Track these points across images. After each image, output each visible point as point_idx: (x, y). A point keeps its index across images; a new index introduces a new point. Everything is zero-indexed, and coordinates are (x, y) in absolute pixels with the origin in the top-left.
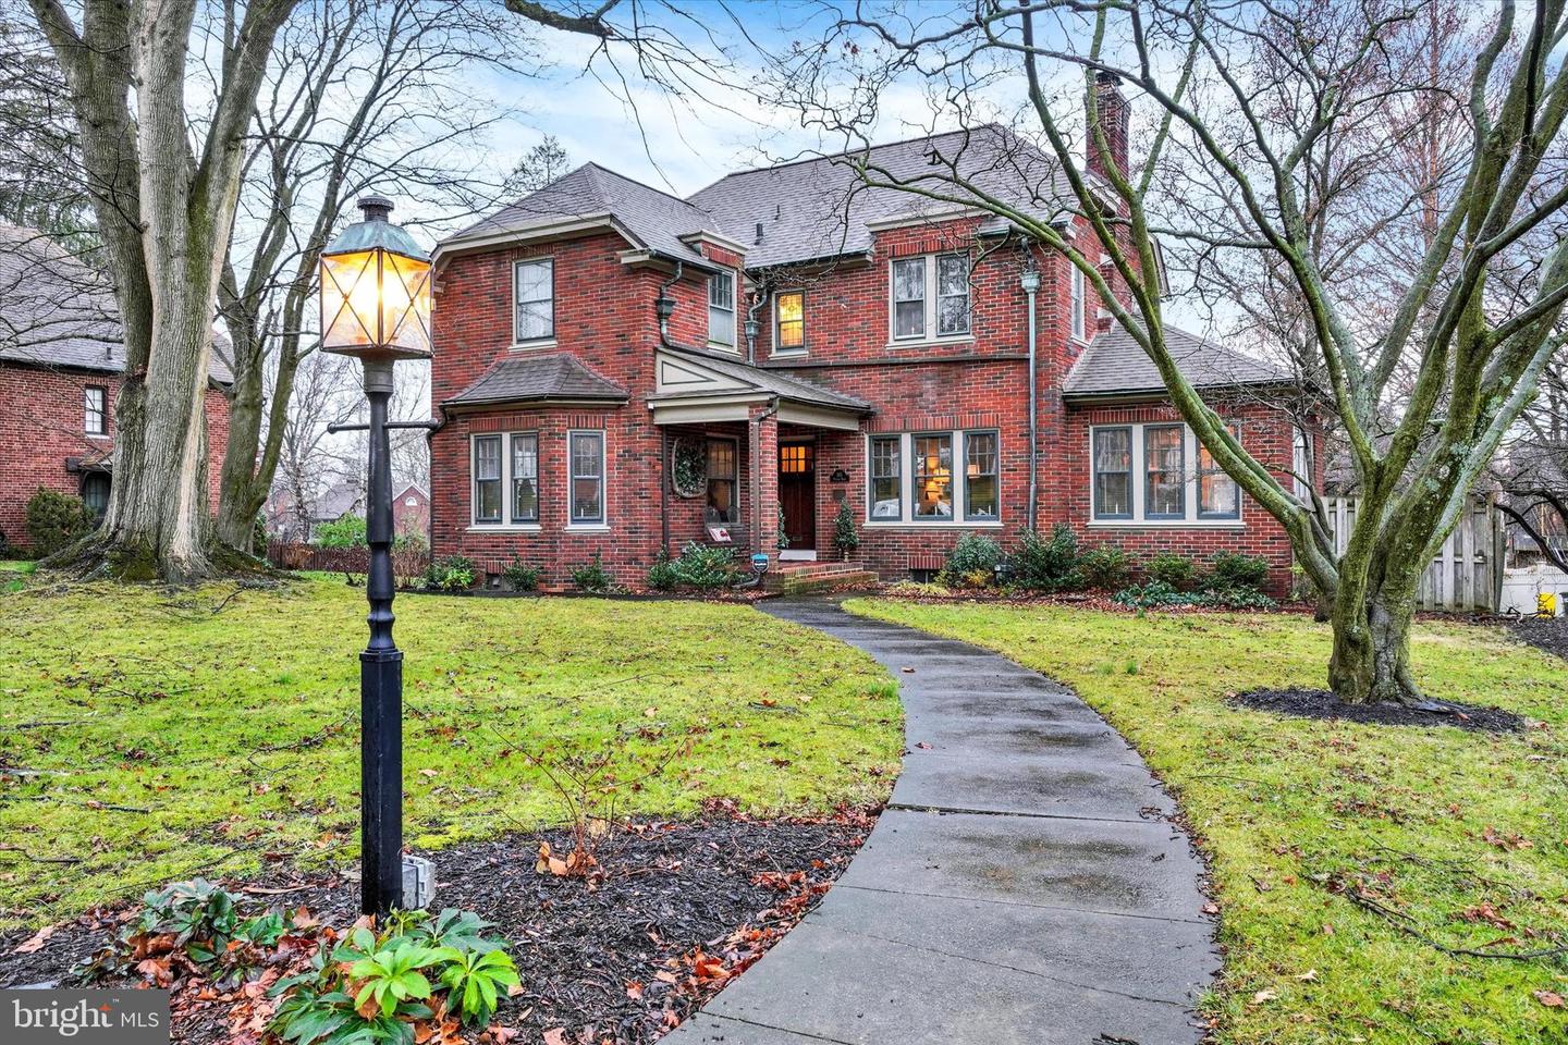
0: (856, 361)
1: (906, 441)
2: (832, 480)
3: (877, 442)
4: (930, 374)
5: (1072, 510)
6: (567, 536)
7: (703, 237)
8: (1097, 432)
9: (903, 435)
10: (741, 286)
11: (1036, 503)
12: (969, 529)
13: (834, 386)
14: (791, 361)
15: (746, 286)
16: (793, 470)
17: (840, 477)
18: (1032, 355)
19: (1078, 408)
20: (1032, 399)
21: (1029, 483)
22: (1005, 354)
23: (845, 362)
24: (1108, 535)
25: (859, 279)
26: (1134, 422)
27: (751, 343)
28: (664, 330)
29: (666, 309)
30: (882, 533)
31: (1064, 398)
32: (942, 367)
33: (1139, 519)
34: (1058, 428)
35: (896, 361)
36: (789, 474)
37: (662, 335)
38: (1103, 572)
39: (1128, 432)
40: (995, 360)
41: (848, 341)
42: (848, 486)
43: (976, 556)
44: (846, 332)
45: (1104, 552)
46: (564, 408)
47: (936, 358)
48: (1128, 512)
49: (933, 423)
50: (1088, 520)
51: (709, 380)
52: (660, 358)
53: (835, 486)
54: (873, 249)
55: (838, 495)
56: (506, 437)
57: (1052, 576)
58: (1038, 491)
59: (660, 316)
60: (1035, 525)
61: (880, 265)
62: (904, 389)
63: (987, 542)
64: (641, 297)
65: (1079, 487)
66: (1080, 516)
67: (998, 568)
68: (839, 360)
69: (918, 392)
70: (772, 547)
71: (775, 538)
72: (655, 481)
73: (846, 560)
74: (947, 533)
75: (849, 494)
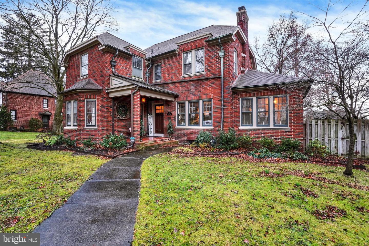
0: (173, 81)
1: (187, 103)
2: (167, 115)
3: (179, 104)
4: (193, 84)
5: (234, 123)
6: (85, 130)
7: (130, 47)
8: (242, 100)
9: (186, 102)
10: (144, 63)
11: (223, 121)
12: (204, 129)
13: (168, 89)
14: (158, 82)
15: (146, 63)
17: (169, 114)
18: (222, 76)
19: (236, 92)
20: (222, 89)
21: (221, 115)
22: (214, 77)
23: (171, 82)
24: (245, 131)
25: (175, 59)
26: (253, 96)
27: (148, 78)
28: (113, 70)
29: (113, 63)
30: (180, 129)
31: (232, 89)
32: (196, 82)
33: (255, 126)
34: (230, 98)
35: (184, 81)
36: (158, 113)
37: (112, 71)
38: (244, 143)
39: (251, 100)
40: (211, 78)
41: (172, 76)
42: (171, 116)
43: (204, 138)
44: (171, 74)
45: (245, 137)
46: (84, 93)
47: (195, 79)
48: (251, 124)
49: (194, 98)
50: (239, 126)
51: (122, 83)
52: (111, 78)
53: (168, 116)
54: (178, 50)
55: (169, 119)
56: (72, 102)
57: (228, 144)
58: (224, 117)
59: (112, 66)
60: (223, 128)
61: (180, 55)
62: (186, 88)
63: (208, 133)
64: (106, 60)
65: (237, 117)
66: (237, 125)
67: (211, 141)
68: (169, 82)
69: (190, 89)
70: (138, 135)
71: (139, 132)
72: (109, 114)
73: (170, 137)
74: (197, 130)
75: (172, 118)
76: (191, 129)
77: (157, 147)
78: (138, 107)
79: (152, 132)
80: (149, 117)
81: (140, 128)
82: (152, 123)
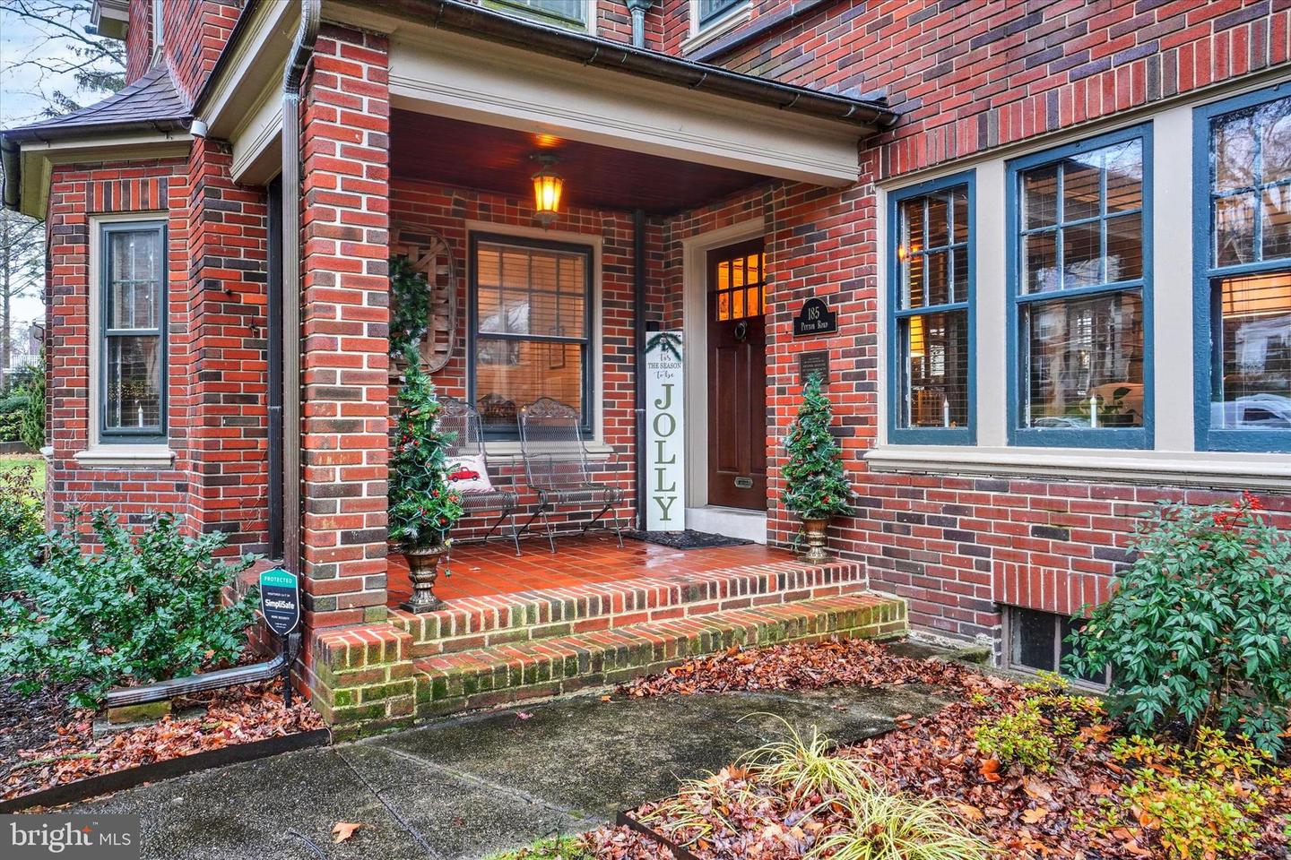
1: (991, 183)
2: (799, 332)
3: (908, 203)
6: (85, 471)
9: (982, 170)
14: (722, 38)
16: (738, 314)
17: (812, 318)
27: (640, 20)
30: (915, 480)
36: (732, 323)
42: (832, 343)
46: (78, 166)
49: (1080, 103)
53: (805, 345)
55: (812, 368)
70: (347, 538)
71: (364, 506)
72: (239, 333)
73: (816, 553)
74: (1126, 494)
75: (839, 365)
76: (1043, 478)
77: (596, 681)
78: (349, 235)
79: (680, 492)
80: (654, 357)
81: (382, 465)
82: (677, 409)
